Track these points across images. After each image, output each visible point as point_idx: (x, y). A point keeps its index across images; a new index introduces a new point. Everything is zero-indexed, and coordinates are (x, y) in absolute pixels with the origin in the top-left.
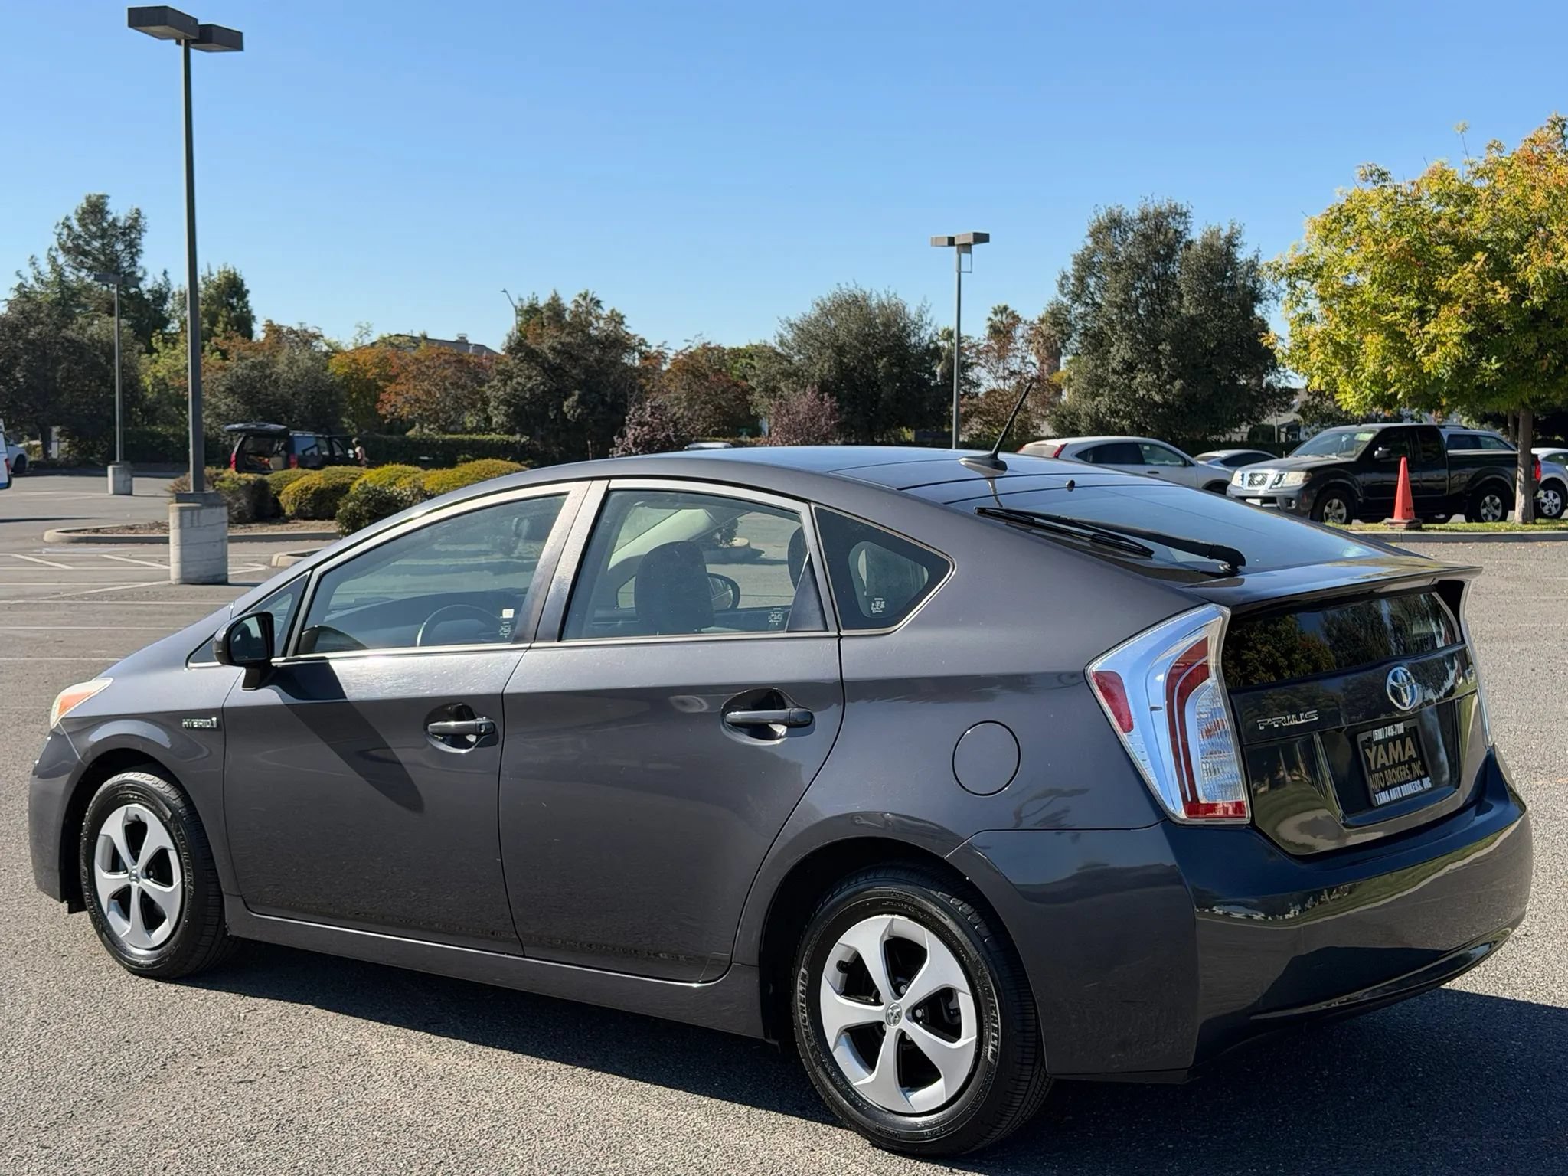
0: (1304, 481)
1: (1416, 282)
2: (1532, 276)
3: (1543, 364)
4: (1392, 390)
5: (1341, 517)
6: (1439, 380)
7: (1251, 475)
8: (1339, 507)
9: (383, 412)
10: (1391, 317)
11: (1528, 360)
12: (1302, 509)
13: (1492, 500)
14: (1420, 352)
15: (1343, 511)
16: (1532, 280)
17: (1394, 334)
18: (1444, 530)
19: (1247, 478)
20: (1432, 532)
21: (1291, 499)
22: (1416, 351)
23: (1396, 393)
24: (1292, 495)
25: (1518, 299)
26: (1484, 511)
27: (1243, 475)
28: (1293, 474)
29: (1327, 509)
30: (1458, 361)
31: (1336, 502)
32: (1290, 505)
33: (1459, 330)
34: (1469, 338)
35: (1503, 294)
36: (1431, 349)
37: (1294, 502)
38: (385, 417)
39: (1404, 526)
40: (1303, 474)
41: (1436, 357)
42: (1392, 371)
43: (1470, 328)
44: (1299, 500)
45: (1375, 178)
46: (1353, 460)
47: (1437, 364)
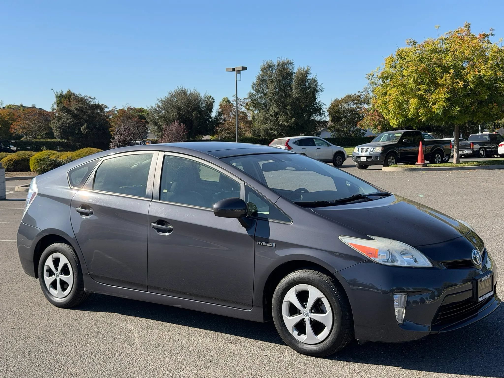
0: (382, 150)
1: (427, 80)
2: (470, 77)
3: (472, 109)
4: (421, 118)
5: (393, 163)
6: (438, 114)
7: (362, 149)
8: (393, 159)
9: (12, 132)
10: (419, 93)
11: (467, 107)
12: (381, 160)
13: (438, 156)
14: (430, 104)
15: (394, 161)
16: (470, 79)
17: (421, 98)
18: (435, 166)
19: (360, 150)
20: (431, 167)
21: (377, 157)
22: (429, 104)
23: (422, 119)
24: (378, 156)
25: (466, 86)
26: (436, 160)
27: (358, 149)
28: (378, 148)
29: (389, 160)
30: (444, 107)
31: (392, 157)
32: (377, 159)
33: (445, 97)
34: (448, 100)
35: (461, 84)
36: (434, 104)
37: (378, 158)
38: (13, 134)
39: (422, 165)
40: (381, 148)
41: (437, 106)
42: (421, 111)
43: (449, 96)
44: (380, 157)
45: (412, 44)
46: (396, 143)
47: (437, 109)
